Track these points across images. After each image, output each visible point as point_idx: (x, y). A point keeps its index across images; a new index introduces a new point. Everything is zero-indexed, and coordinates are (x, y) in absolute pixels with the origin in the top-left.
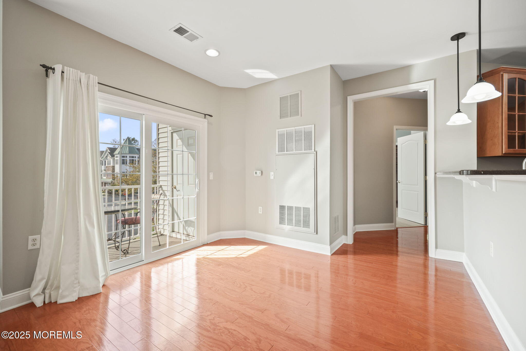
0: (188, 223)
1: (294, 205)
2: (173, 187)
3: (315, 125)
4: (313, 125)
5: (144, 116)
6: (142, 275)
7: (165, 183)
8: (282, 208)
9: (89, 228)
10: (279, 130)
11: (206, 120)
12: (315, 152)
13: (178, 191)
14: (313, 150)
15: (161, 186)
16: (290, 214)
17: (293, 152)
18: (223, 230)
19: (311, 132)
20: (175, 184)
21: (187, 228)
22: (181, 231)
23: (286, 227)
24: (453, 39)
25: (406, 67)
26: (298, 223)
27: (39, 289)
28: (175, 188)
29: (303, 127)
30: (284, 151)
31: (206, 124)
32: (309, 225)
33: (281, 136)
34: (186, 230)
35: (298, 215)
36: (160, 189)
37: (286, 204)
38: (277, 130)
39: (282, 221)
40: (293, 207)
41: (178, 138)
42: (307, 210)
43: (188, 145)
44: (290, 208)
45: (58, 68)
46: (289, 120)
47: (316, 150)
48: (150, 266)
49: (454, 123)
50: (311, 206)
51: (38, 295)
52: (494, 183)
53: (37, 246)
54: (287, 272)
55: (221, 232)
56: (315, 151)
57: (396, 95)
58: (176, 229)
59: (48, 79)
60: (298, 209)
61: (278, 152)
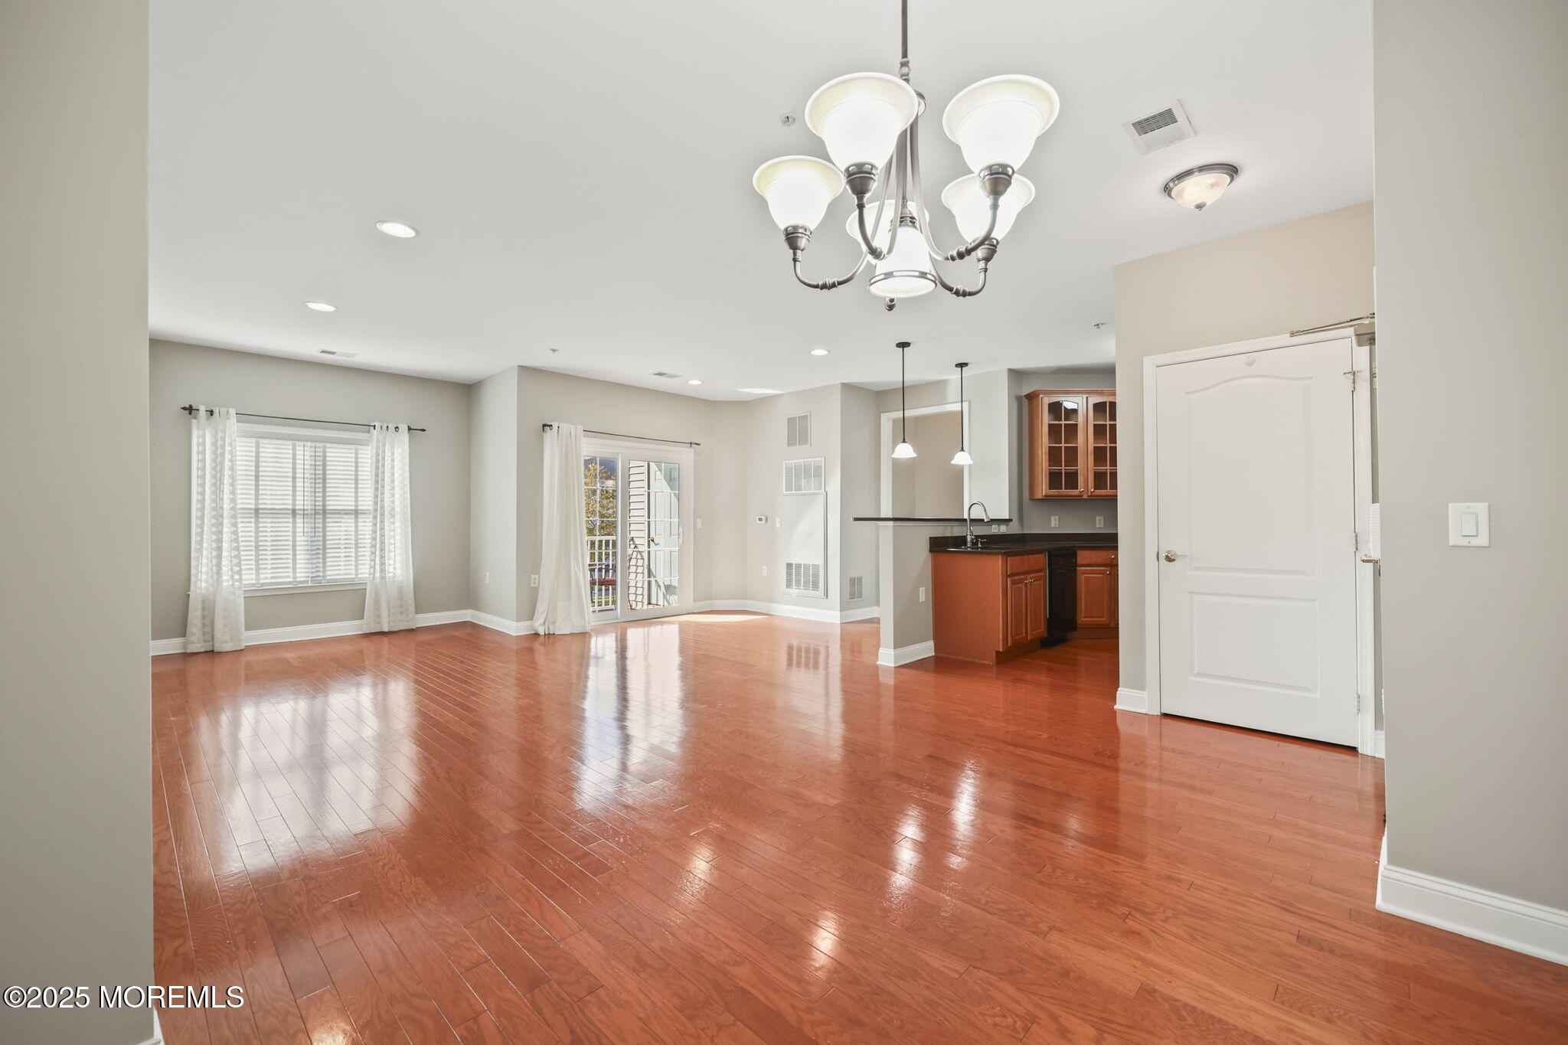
0: (669, 589)
1: (802, 562)
2: (650, 540)
3: (825, 458)
4: (823, 457)
5: (620, 455)
6: (616, 638)
7: (640, 534)
8: (789, 566)
9: (578, 572)
10: (787, 462)
11: (692, 450)
12: (825, 492)
13: (656, 545)
14: (823, 490)
15: (632, 539)
16: (798, 574)
17: (802, 491)
18: (715, 599)
19: (821, 466)
20: (652, 535)
21: (668, 596)
22: (661, 602)
23: (794, 591)
25: (926, 384)
26: (806, 587)
27: (542, 620)
28: (653, 541)
29: (812, 459)
30: (792, 490)
31: (692, 454)
32: (818, 588)
33: (789, 469)
34: (667, 601)
35: (806, 575)
36: (631, 542)
37: (794, 561)
38: (784, 461)
39: (789, 585)
40: (801, 564)
41: (657, 469)
42: (816, 567)
43: (670, 480)
44: (798, 566)
45: (555, 425)
46: (798, 448)
47: (826, 489)
48: (625, 624)
50: (820, 562)
51: (540, 625)
53: (537, 585)
54: (795, 649)
55: (713, 601)
58: (653, 601)
59: (545, 434)
60: (807, 567)
61: (786, 491)
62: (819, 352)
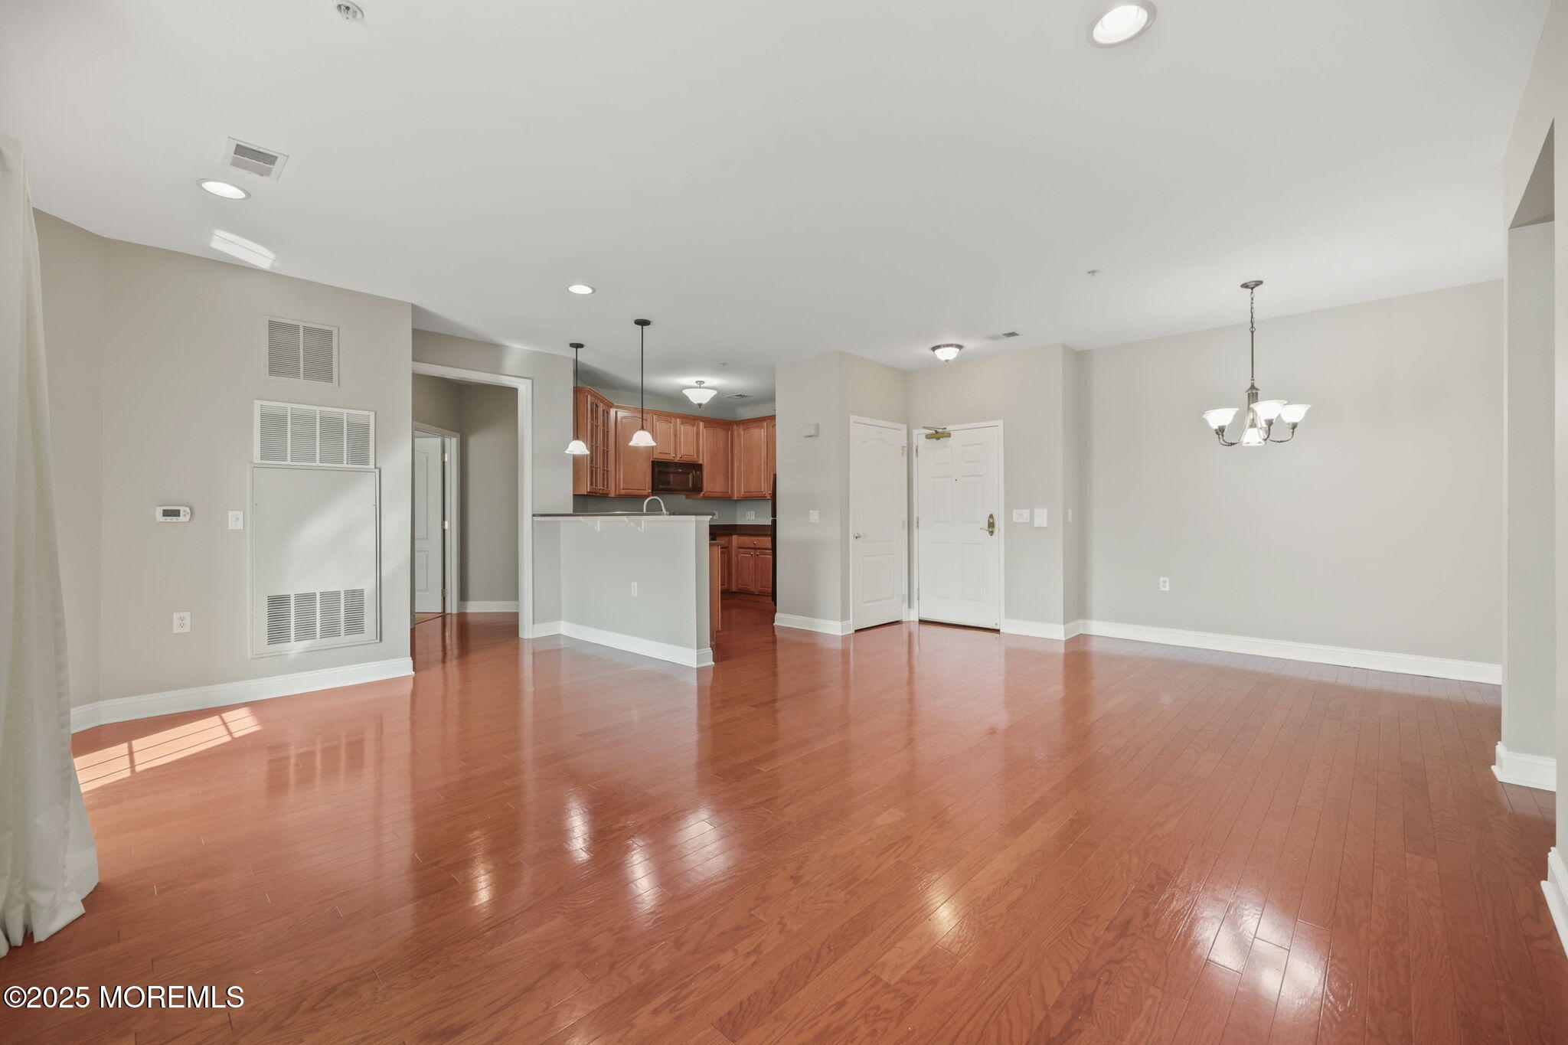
1: (317, 589)
3: (375, 414)
4: (372, 414)
8: (277, 603)
10: (264, 403)
12: (377, 471)
14: (372, 466)
16: (306, 613)
17: (313, 464)
19: (367, 426)
23: (294, 647)
24: (572, 345)
26: (330, 629)
29: (345, 411)
30: (285, 459)
32: (361, 627)
33: (269, 418)
35: (329, 611)
37: (292, 588)
38: (257, 404)
39: (278, 633)
40: (314, 594)
42: (355, 595)
44: (305, 598)
46: (300, 384)
47: (378, 465)
49: (572, 451)
50: (368, 586)
52: (599, 523)
56: (375, 468)
57: (466, 381)
60: (329, 596)
61: (262, 458)
62: (581, 289)
